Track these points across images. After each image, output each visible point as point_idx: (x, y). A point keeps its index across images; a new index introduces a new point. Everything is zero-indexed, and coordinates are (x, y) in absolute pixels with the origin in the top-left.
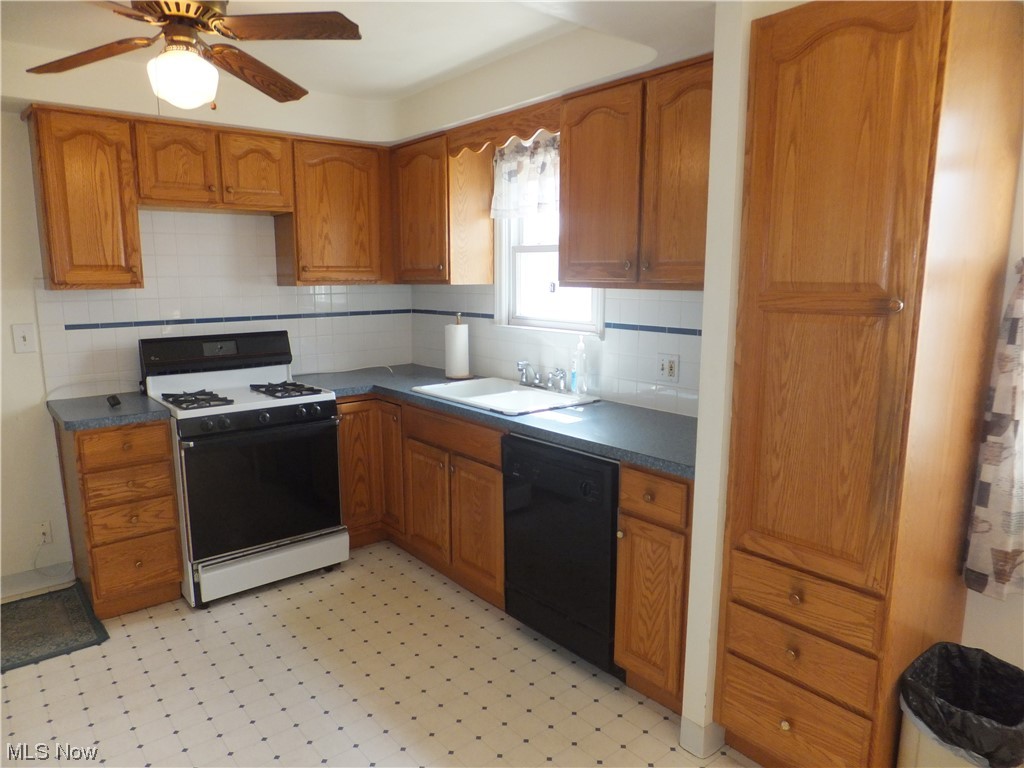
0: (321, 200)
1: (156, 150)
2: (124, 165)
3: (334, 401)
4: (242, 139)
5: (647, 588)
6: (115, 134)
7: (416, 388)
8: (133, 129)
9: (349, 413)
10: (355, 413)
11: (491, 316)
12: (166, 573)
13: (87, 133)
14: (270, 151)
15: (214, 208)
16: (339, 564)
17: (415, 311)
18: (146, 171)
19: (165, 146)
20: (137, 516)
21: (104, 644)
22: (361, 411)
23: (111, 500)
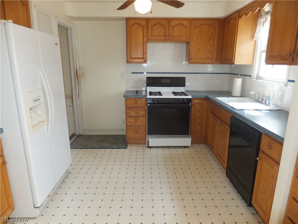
0: (198, 37)
1: (153, 26)
2: (145, 31)
3: (191, 98)
4: (176, 21)
5: (264, 181)
6: (143, 23)
7: (216, 98)
8: (147, 21)
9: (197, 103)
10: (199, 103)
11: (250, 76)
12: (142, 136)
13: (137, 24)
14: (183, 23)
15: (166, 41)
16: (188, 146)
17: (230, 74)
18: (150, 32)
19: (155, 25)
20: (137, 121)
21: (126, 149)
22: (201, 103)
23: (131, 116)
